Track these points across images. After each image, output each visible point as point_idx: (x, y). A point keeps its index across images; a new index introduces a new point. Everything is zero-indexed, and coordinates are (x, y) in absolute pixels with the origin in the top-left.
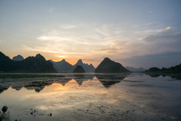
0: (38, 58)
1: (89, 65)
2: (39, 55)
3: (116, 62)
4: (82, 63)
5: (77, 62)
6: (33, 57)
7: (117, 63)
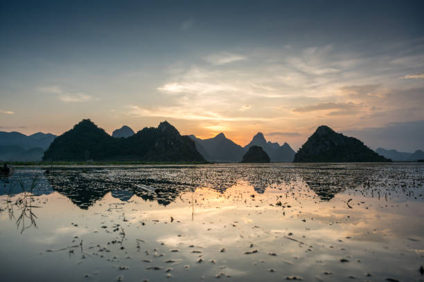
0: (163, 130)
1: (281, 145)
2: (165, 125)
3: (349, 136)
4: (265, 141)
5: (251, 140)
6: (152, 129)
7: (351, 138)
